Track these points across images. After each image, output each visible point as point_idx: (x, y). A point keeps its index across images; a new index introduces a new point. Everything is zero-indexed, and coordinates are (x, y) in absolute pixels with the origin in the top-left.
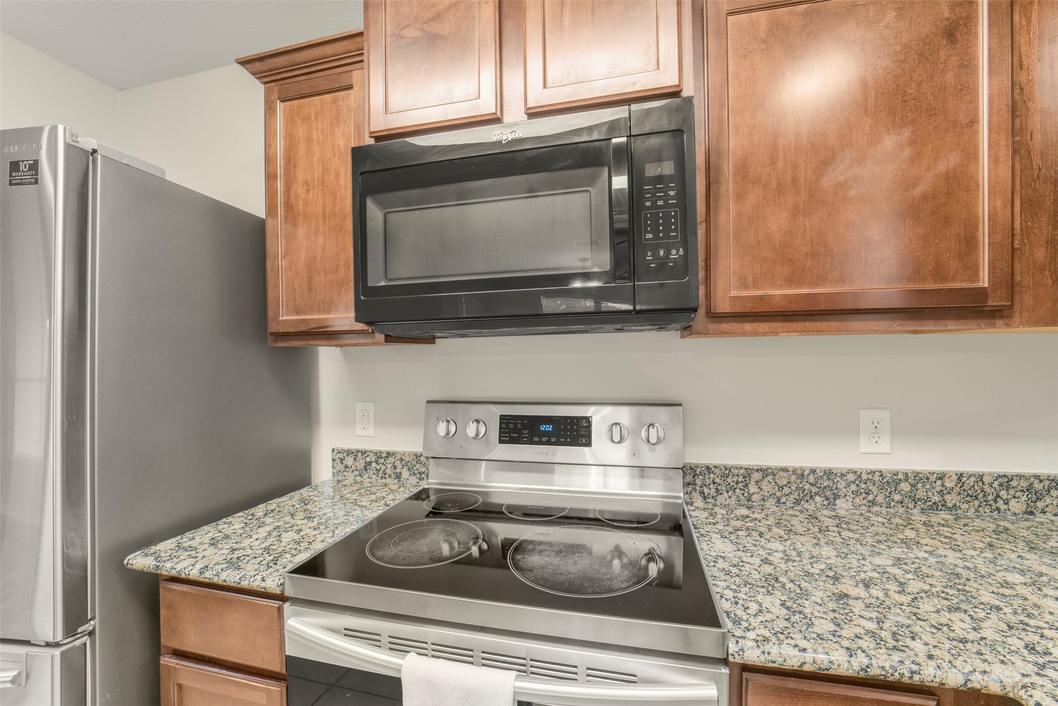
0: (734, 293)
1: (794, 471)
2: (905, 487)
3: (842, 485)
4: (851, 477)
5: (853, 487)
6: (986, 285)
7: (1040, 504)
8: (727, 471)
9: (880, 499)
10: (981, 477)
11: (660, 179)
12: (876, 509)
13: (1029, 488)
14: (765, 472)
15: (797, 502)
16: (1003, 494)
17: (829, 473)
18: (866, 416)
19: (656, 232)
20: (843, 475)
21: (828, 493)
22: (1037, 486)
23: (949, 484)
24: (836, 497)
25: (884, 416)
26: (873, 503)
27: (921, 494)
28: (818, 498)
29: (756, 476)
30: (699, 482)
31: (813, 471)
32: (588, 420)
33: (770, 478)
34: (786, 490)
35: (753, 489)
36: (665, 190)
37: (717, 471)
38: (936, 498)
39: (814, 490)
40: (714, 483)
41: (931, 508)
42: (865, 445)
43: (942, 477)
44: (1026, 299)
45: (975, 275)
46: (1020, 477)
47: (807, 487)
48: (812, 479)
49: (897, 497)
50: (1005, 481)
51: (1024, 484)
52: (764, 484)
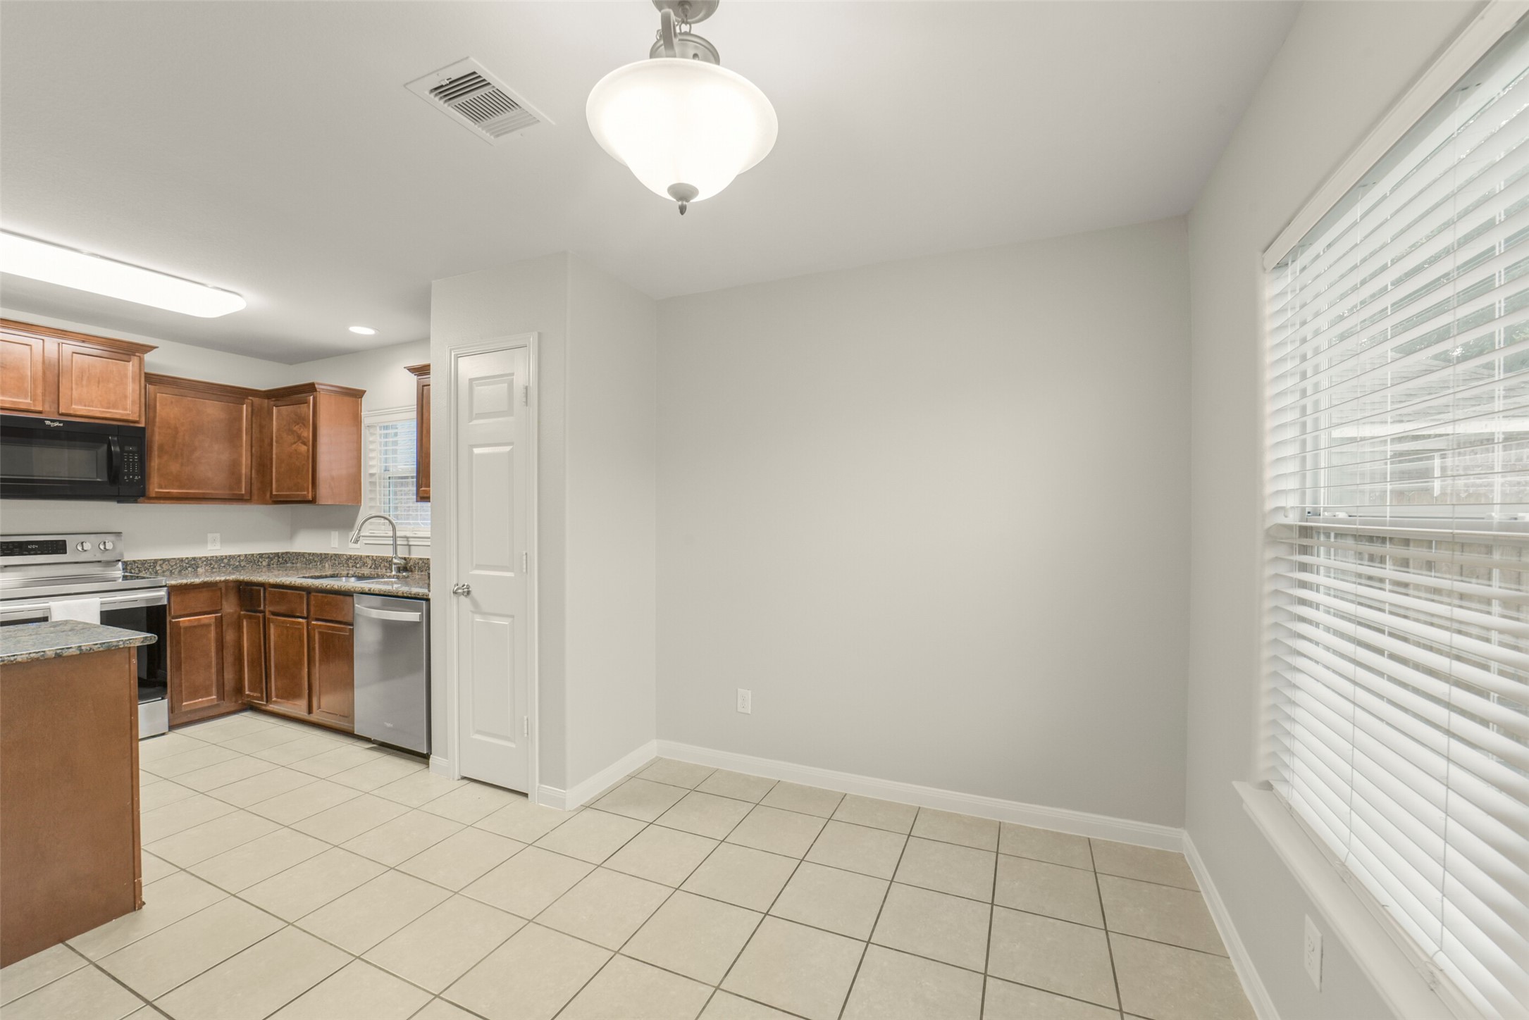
0: (157, 490)
1: (178, 559)
2: (226, 561)
3: (200, 562)
4: (204, 559)
5: (205, 563)
6: (243, 492)
7: (272, 562)
8: (144, 562)
9: (216, 566)
10: (253, 555)
11: (131, 452)
12: (214, 570)
13: (269, 557)
14: (164, 560)
15: (180, 571)
16: (260, 560)
17: (194, 559)
18: (210, 536)
19: (128, 469)
20: (200, 558)
21: (194, 566)
22: (271, 556)
23: (242, 558)
24: (197, 567)
25: (218, 535)
26: (213, 568)
27: (232, 563)
28: (189, 569)
29: (160, 562)
30: (129, 568)
31: (187, 558)
32: (65, 541)
33: (167, 563)
34: (175, 567)
35: (158, 568)
36: (133, 456)
37: (139, 562)
38: (238, 564)
39: (188, 565)
40: (137, 567)
41: (236, 567)
42: (210, 547)
43: (239, 556)
44: (255, 497)
45: (241, 490)
46: (265, 554)
47: (185, 565)
48: (187, 561)
49: (223, 565)
50: (261, 555)
51: (267, 556)
52: (164, 566)
